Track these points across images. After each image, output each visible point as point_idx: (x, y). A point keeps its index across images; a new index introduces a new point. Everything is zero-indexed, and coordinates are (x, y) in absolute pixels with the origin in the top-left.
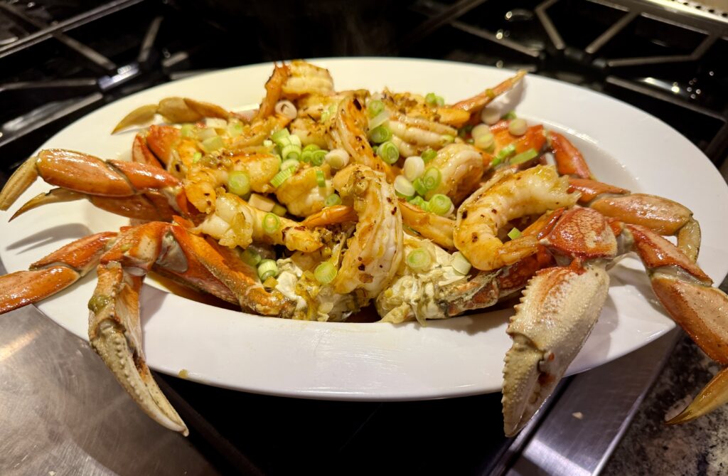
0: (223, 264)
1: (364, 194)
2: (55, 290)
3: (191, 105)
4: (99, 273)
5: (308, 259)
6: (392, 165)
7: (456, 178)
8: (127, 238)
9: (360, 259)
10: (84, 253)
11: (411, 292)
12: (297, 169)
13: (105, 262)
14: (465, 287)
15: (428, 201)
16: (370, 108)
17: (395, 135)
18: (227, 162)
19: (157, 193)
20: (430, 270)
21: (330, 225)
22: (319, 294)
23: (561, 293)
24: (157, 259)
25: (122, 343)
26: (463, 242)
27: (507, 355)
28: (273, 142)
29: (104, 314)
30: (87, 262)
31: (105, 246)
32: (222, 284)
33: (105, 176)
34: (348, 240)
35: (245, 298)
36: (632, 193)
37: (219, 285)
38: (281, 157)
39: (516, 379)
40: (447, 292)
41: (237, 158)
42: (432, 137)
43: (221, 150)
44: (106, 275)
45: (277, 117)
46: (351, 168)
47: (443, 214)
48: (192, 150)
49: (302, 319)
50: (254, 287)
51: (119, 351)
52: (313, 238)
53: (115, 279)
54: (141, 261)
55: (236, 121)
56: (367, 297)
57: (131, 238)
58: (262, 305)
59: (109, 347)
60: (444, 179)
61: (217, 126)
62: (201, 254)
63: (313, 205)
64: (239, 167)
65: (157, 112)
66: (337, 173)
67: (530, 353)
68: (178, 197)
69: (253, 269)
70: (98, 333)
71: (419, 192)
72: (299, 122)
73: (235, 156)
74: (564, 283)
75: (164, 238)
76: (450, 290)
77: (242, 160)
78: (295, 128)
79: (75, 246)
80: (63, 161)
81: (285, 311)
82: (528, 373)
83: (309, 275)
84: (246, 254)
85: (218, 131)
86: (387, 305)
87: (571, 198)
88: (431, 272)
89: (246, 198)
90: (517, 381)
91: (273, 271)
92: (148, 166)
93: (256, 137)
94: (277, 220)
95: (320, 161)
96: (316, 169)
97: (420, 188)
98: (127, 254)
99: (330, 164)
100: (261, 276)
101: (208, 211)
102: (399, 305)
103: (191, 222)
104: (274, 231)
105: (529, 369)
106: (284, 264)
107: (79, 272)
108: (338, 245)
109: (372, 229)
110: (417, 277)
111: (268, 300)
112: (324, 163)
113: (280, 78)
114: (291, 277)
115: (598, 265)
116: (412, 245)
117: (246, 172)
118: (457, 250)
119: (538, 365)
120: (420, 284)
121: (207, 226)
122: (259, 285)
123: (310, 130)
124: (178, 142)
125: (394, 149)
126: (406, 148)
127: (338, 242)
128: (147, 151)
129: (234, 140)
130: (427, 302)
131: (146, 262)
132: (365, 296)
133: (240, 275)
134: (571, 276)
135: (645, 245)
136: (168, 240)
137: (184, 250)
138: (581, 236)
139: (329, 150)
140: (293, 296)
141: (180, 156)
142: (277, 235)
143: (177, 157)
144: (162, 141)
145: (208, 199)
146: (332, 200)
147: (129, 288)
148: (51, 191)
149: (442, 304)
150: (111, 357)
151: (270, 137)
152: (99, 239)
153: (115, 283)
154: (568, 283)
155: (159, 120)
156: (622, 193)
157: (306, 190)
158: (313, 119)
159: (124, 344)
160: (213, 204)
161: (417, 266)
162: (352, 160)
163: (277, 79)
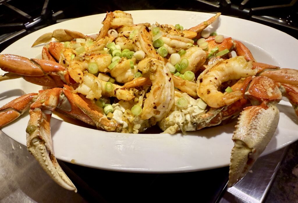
0: (88, 107)
1: (155, 72)
2: (9, 121)
3: (68, 33)
4: (30, 114)
5: (127, 103)
6: (164, 57)
7: (196, 63)
8: (43, 96)
9: (154, 103)
10: (22, 103)
11: (179, 119)
12: (120, 61)
13: (33, 109)
14: (206, 116)
15: (183, 74)
16: (153, 31)
17: (165, 44)
18: (87, 59)
19: (55, 74)
20: (187, 108)
21: (137, 87)
22: (134, 120)
23: (258, 119)
24: (57, 106)
25: (44, 149)
26: (202, 94)
27: (232, 150)
28: (108, 49)
29: (34, 135)
30: (24, 108)
31: (32, 100)
32: (88, 117)
33: (30, 66)
34: (146, 94)
35: (99, 123)
36: (281, 68)
37: (87, 117)
38: (112, 55)
39: (237, 162)
40: (197, 119)
41: (91, 57)
42: (182, 44)
43: (84, 53)
44: (34, 114)
45: (109, 37)
46: (147, 60)
47: (191, 80)
48: (70, 54)
49: (126, 133)
50: (103, 118)
51: (42, 153)
52: (130, 93)
53: (39, 117)
54: (50, 107)
55: (89, 39)
56: (156, 121)
57: (45, 96)
58: (107, 127)
59: (37, 151)
60: (190, 63)
61: (81, 42)
62: (78, 103)
63: (128, 78)
64: (93, 61)
65: (53, 37)
66: (140, 62)
67: (245, 149)
68: (65, 76)
69: (101, 109)
70: (32, 144)
71: (178, 70)
72: (119, 39)
73: (90, 55)
74: (259, 114)
75: (60, 95)
76: (198, 117)
77: (95, 57)
78: (118, 41)
79: (18, 100)
80: (10, 60)
81: (118, 129)
82: (243, 159)
83: (128, 111)
84: (98, 101)
85: (81, 44)
86: (166, 125)
87: (254, 71)
88: (188, 109)
89: (96, 75)
90: (237, 163)
91: (111, 110)
92: (50, 61)
93: (100, 46)
94: (112, 86)
95: (130, 57)
96: (129, 60)
97: (178, 68)
98: (44, 104)
99: (136, 58)
100: (105, 112)
101: (80, 82)
102: (173, 125)
103: (72, 88)
104: (111, 90)
105: (244, 157)
106: (116, 106)
107: (20, 112)
108: (141, 96)
109: (160, 89)
110: (182, 111)
111: (110, 124)
112: (133, 57)
113: (110, 18)
114: (120, 112)
115: (274, 105)
116: (177, 96)
117: (96, 63)
118: (199, 98)
119: (249, 155)
120: (183, 115)
121: (80, 89)
122: (105, 117)
123: (125, 42)
124: (64, 50)
125: (165, 50)
126: (170, 50)
127: (141, 95)
128: (49, 54)
129: (90, 48)
130: (187, 123)
131: (53, 108)
132: (155, 120)
133: (96, 112)
134: (262, 110)
135: (292, 93)
136: (62, 97)
137: (69, 101)
138: (265, 90)
139: (135, 52)
140: (121, 122)
141: (65, 56)
142: (112, 92)
143: (64, 57)
144: (56, 50)
145: (80, 76)
146: (138, 75)
147: (45, 121)
148: (5, 74)
149: (195, 124)
150: (39, 157)
151: (106, 46)
152: (29, 97)
153: (39, 119)
154: (261, 114)
155: (53, 40)
156: (276, 68)
157: (125, 71)
158: (126, 37)
159: (45, 150)
160: (82, 79)
161: (182, 106)
162: (146, 56)
163: (108, 19)
